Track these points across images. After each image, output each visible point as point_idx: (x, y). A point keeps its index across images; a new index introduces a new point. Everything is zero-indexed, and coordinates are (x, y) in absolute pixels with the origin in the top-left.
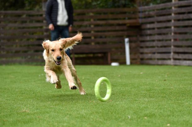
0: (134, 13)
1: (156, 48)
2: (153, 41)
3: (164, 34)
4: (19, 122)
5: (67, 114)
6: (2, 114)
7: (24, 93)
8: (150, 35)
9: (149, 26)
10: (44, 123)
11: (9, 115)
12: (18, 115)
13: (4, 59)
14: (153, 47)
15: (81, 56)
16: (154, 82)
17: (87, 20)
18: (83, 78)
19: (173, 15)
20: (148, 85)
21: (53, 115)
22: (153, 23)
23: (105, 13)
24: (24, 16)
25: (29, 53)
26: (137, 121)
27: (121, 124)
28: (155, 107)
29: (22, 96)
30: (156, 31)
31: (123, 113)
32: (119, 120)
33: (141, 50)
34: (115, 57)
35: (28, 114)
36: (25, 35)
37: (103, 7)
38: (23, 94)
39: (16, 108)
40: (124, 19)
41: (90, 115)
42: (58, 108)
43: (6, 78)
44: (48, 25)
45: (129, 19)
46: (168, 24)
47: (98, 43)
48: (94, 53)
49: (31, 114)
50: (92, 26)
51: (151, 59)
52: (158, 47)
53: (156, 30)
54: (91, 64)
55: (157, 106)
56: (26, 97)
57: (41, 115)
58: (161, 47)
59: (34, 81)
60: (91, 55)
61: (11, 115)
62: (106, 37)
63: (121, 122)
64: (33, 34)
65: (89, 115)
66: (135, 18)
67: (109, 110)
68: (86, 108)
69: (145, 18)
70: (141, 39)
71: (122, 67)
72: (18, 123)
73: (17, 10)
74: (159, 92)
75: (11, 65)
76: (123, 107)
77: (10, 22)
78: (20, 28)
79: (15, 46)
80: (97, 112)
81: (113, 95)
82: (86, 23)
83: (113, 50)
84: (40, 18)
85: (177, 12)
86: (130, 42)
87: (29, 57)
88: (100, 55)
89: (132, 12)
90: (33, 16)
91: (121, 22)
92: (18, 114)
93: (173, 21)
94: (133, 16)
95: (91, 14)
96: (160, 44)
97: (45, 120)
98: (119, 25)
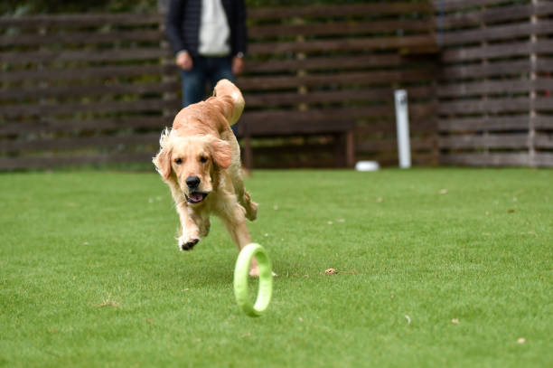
0: (421, 17)
1: (486, 118)
2: (478, 97)
3: (509, 77)
4: (92, 335)
5: (230, 310)
6: (44, 313)
7: (107, 253)
8: (469, 80)
9: (463, 54)
10: (162, 338)
11: (64, 316)
12: (87, 316)
13: (48, 155)
14: (476, 115)
15: (270, 143)
16: (480, 218)
17: (287, 40)
18: (276, 207)
19: (534, 20)
20: (461, 226)
21: (188, 315)
22: (476, 44)
23: (337, 19)
24: (106, 29)
25: (121, 135)
26: (432, 329)
27: (386, 339)
28: (482, 291)
29: (100, 261)
30: (486, 68)
31: (390, 309)
32: (380, 328)
33: (443, 125)
34: (367, 145)
35: (118, 313)
36: (108, 84)
38: (102, 254)
39: (83, 295)
40: (393, 34)
41: (295, 314)
42: (202, 295)
43: (54, 210)
44: (174, 55)
45: (408, 33)
46: (520, 49)
47: (319, 106)
48: (306, 136)
49: (127, 313)
50: (301, 56)
51: (471, 150)
52: (490, 114)
53: (486, 64)
54: (299, 165)
55: (488, 288)
56: (111, 263)
57: (153, 314)
58: (501, 114)
59: (136, 218)
60: (299, 141)
61: (69, 315)
62: (340, 88)
63: (385, 333)
64: (130, 80)
65: (292, 312)
66: (425, 32)
67: (350, 298)
68: (285, 294)
69: (453, 29)
70: (441, 92)
71: (388, 174)
72: (88, 337)
73: (84, 10)
74: (493, 245)
75: (68, 171)
76: (390, 290)
77: (67, 46)
78: (93, 64)
79: (78, 115)
80: (314, 306)
81: (362, 255)
82: (282, 47)
83: (362, 124)
84: (151, 35)
85: (545, 12)
86: (411, 101)
87: (121, 147)
88: (323, 140)
89: (415, 14)
90: (130, 28)
91: (383, 43)
92: (89, 313)
93: (534, 39)
94: (419, 25)
95: (298, 22)
96: (497, 106)
97: (168, 330)
98: (378, 52)
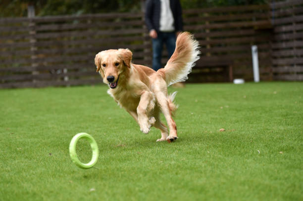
0: (264, 11)
1: (295, 58)
2: (291, 48)
4: (113, 160)
5: (176, 148)
7: (119, 122)
9: (284, 28)
10: (145, 161)
12: (111, 151)
13: (92, 78)
14: (291, 57)
16: (292, 105)
17: (201, 23)
18: (196, 101)
20: (284, 108)
21: (157, 151)
22: (290, 24)
23: (224, 13)
24: (118, 20)
26: (270, 156)
27: (248, 161)
28: (294, 138)
29: (117, 126)
30: (295, 35)
31: (250, 147)
32: (245, 156)
33: (274, 62)
34: (239, 72)
35: (124, 149)
37: (222, 4)
38: (117, 123)
39: (109, 141)
40: (251, 20)
41: (206, 150)
43: (95, 103)
45: (258, 19)
47: (216, 54)
48: (210, 68)
49: (129, 150)
51: (288, 73)
52: (297, 56)
53: (295, 33)
54: (206, 81)
55: (297, 137)
56: (121, 127)
57: (141, 150)
60: (207, 70)
61: (102, 151)
62: (226, 45)
63: (248, 158)
65: (204, 149)
66: (266, 19)
67: (231, 142)
68: (201, 141)
69: (279, 17)
71: (249, 85)
72: (111, 161)
73: (108, 12)
74: (299, 117)
76: (250, 139)
77: (100, 28)
78: (112, 36)
80: (214, 146)
81: (236, 122)
82: (199, 27)
83: (236, 62)
84: (138, 23)
86: (259, 51)
88: (218, 70)
89: (261, 10)
90: (128, 20)
91: (246, 24)
92: (111, 149)
94: (263, 15)
95: (206, 15)
96: (300, 52)
97: (147, 157)
98: (243, 28)
